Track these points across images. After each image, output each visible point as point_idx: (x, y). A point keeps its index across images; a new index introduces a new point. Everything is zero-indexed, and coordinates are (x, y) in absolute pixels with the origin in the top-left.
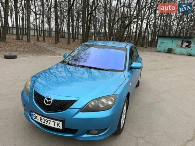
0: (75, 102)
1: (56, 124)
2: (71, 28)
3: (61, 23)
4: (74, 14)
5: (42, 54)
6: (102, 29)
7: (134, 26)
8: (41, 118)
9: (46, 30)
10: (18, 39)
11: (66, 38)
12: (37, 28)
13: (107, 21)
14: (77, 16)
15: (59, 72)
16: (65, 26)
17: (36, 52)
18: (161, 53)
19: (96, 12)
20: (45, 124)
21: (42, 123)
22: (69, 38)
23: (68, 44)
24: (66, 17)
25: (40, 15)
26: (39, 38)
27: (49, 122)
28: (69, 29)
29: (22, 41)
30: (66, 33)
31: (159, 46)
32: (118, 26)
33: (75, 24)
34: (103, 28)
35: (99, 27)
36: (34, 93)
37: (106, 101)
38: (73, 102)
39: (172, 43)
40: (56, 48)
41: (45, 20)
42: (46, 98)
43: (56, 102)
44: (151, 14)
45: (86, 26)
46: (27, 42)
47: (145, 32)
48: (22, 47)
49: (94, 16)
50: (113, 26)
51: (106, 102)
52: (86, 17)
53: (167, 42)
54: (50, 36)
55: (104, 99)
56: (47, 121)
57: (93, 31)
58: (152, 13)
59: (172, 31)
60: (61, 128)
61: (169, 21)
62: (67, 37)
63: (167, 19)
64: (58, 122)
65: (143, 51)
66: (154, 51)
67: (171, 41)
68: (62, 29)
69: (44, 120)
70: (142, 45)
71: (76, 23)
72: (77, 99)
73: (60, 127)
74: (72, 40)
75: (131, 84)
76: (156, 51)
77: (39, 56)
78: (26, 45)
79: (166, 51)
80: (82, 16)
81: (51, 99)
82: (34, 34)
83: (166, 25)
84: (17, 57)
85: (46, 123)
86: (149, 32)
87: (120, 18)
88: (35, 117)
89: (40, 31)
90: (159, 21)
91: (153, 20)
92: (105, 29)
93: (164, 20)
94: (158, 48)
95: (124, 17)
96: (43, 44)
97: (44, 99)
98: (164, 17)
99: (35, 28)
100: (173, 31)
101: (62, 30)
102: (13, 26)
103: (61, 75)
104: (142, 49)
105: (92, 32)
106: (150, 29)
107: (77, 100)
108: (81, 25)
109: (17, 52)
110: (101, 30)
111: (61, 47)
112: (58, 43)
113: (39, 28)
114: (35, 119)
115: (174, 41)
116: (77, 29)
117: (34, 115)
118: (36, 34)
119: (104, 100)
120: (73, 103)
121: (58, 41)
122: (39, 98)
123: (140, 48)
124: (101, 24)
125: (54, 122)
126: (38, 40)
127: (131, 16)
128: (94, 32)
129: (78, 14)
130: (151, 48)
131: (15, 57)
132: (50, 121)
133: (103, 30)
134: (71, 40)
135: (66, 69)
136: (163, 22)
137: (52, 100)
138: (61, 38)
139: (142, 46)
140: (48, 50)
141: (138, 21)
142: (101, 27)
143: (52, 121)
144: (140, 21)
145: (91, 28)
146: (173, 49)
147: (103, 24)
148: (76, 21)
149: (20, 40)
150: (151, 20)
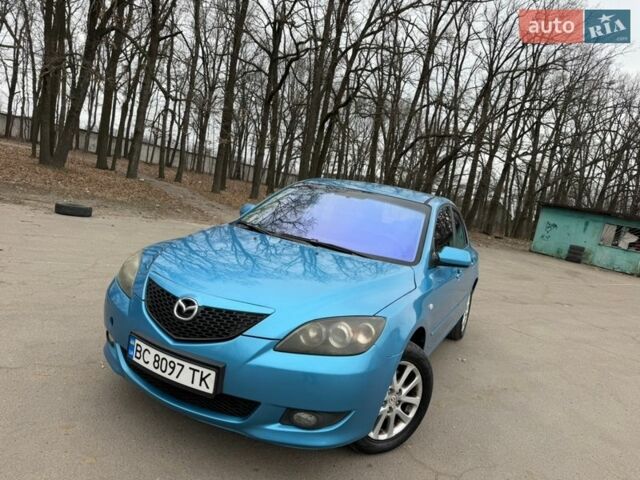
0: (261, 320)
1: (198, 376)
2: (267, 152)
3: (239, 135)
4: (281, 113)
5: (167, 214)
6: (363, 165)
7: (463, 168)
8: (156, 355)
9: (190, 151)
10: (101, 165)
11: (248, 181)
12: (163, 142)
13: (381, 145)
14: (288, 119)
15: (216, 251)
16: (249, 143)
17: (150, 209)
18: (546, 258)
19: (348, 114)
20: (166, 375)
21: (158, 372)
22: (256, 182)
23: (251, 197)
24: (255, 117)
25: (178, 103)
26: (165, 172)
27: (178, 368)
28: (259, 156)
29: (113, 172)
30: (249, 166)
31: (542, 237)
32: (412, 162)
33: (280, 142)
34: (367, 162)
35: (354, 159)
36: (147, 287)
37: (350, 329)
38: (256, 318)
39: (585, 229)
40: (214, 203)
41: (191, 121)
42: (180, 301)
43: (207, 312)
44: (521, 136)
45: (313, 150)
46: (127, 177)
47: (499, 188)
48: (112, 190)
49: (340, 124)
50: (397, 160)
51: (352, 334)
52: (318, 125)
53: (568, 227)
54: (199, 170)
55: (345, 324)
56: (172, 365)
57: (333, 170)
58: (525, 133)
59: (588, 195)
60: (210, 391)
61: (578, 163)
62: (251, 179)
63: (571, 156)
64: (206, 371)
65: (487, 245)
66: (524, 251)
67: (582, 225)
68: (240, 152)
69: (164, 362)
70: (488, 229)
71: (286, 141)
72: (269, 313)
73: (208, 387)
74: (266, 188)
75: (431, 306)
76: (530, 251)
77: (159, 220)
78: (124, 185)
79: (565, 253)
80: (304, 120)
81: (193, 304)
82: (152, 159)
83: (567, 174)
84: (93, 213)
85: (170, 374)
86: (511, 189)
87: (421, 138)
88: (138, 355)
89: (171, 152)
90: (547, 159)
91: (526, 154)
92: (372, 167)
93: (562, 159)
94: (538, 242)
95: (436, 136)
96: (173, 189)
97: (175, 302)
98: (564, 149)
99: (156, 141)
100: (593, 194)
101: (239, 157)
102: (90, 128)
103: (221, 260)
104: (487, 239)
105: (330, 172)
106: (515, 182)
107: (267, 315)
108: (298, 147)
109: (95, 202)
110: (360, 170)
111: (229, 204)
112: (223, 192)
113: (169, 142)
114: (139, 358)
115: (591, 227)
116: (285, 156)
117: (139, 349)
118: (156, 159)
119: (345, 327)
120: (256, 322)
121: (223, 187)
122: (160, 301)
123: (478, 235)
124: (360, 150)
125: (195, 370)
126: (161, 176)
127: (458, 136)
128: (335, 172)
129: (295, 115)
130: (515, 240)
131: (86, 213)
132: (183, 366)
133: (365, 168)
134: (263, 188)
135: (238, 248)
136: (560, 163)
137: (196, 307)
138: (231, 178)
139: (487, 232)
140: (189, 206)
141: (477, 152)
142: (359, 159)
143: (187, 365)
144: (485, 153)
145: (329, 158)
146: (586, 250)
147: (366, 153)
148: (284, 135)
149: (107, 168)
150: (521, 152)
